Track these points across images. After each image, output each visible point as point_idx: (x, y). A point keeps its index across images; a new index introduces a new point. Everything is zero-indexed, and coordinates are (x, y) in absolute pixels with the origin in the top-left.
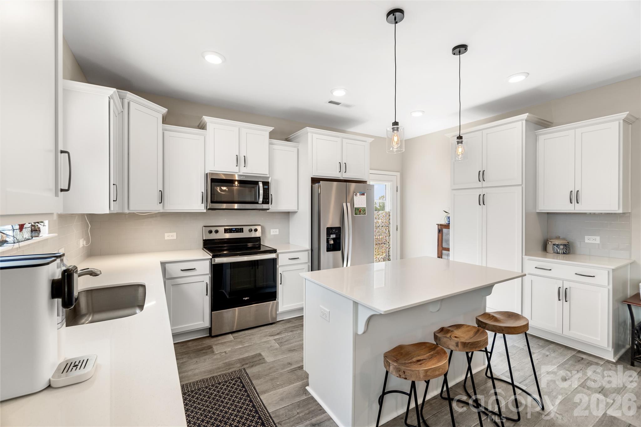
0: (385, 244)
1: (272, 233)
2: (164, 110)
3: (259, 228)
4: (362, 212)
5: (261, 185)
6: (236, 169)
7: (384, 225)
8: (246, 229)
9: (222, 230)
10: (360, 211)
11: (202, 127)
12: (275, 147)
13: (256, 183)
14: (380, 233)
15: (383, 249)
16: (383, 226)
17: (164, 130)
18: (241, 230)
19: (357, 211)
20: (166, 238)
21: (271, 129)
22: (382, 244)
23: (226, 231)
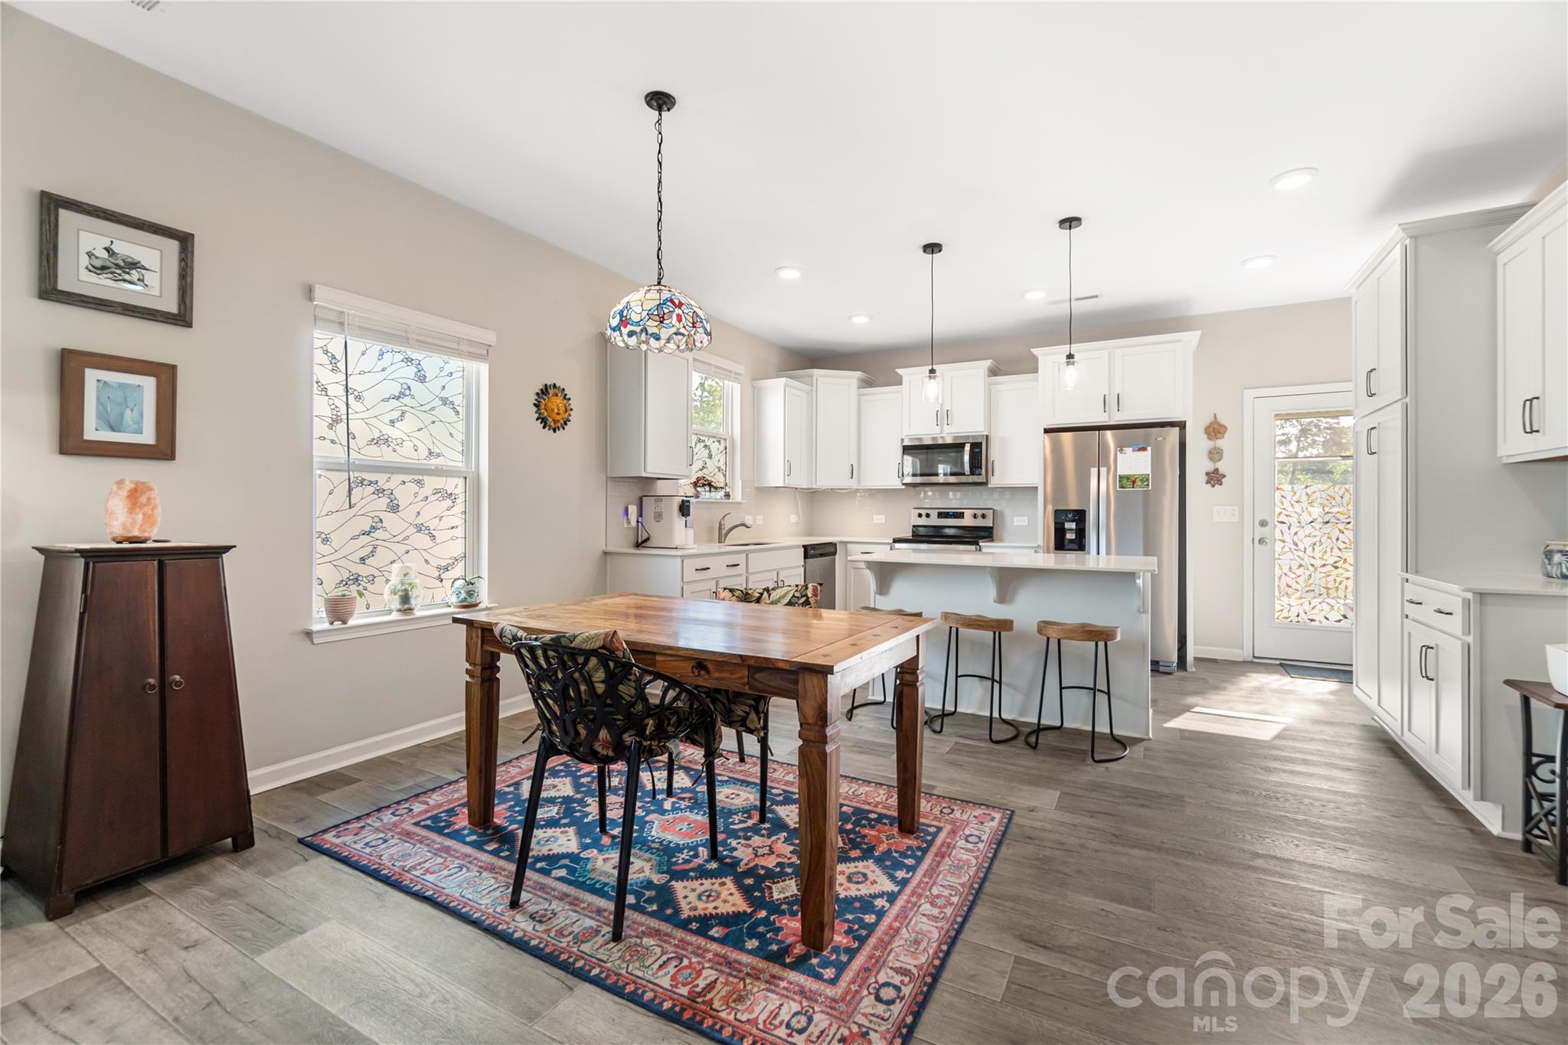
0: (1336, 568)
1: (1016, 523)
2: (858, 374)
3: (989, 514)
4: (1138, 483)
5: (967, 448)
6: (937, 430)
7: (1333, 520)
8: (968, 514)
9: (934, 514)
10: (1134, 482)
11: (899, 381)
12: (1000, 387)
13: (962, 446)
14: (1317, 539)
15: (1329, 579)
16: (1327, 522)
17: (860, 395)
18: (961, 515)
19: (1125, 482)
20: (875, 521)
21: (988, 363)
22: (1324, 565)
23: (941, 515)
